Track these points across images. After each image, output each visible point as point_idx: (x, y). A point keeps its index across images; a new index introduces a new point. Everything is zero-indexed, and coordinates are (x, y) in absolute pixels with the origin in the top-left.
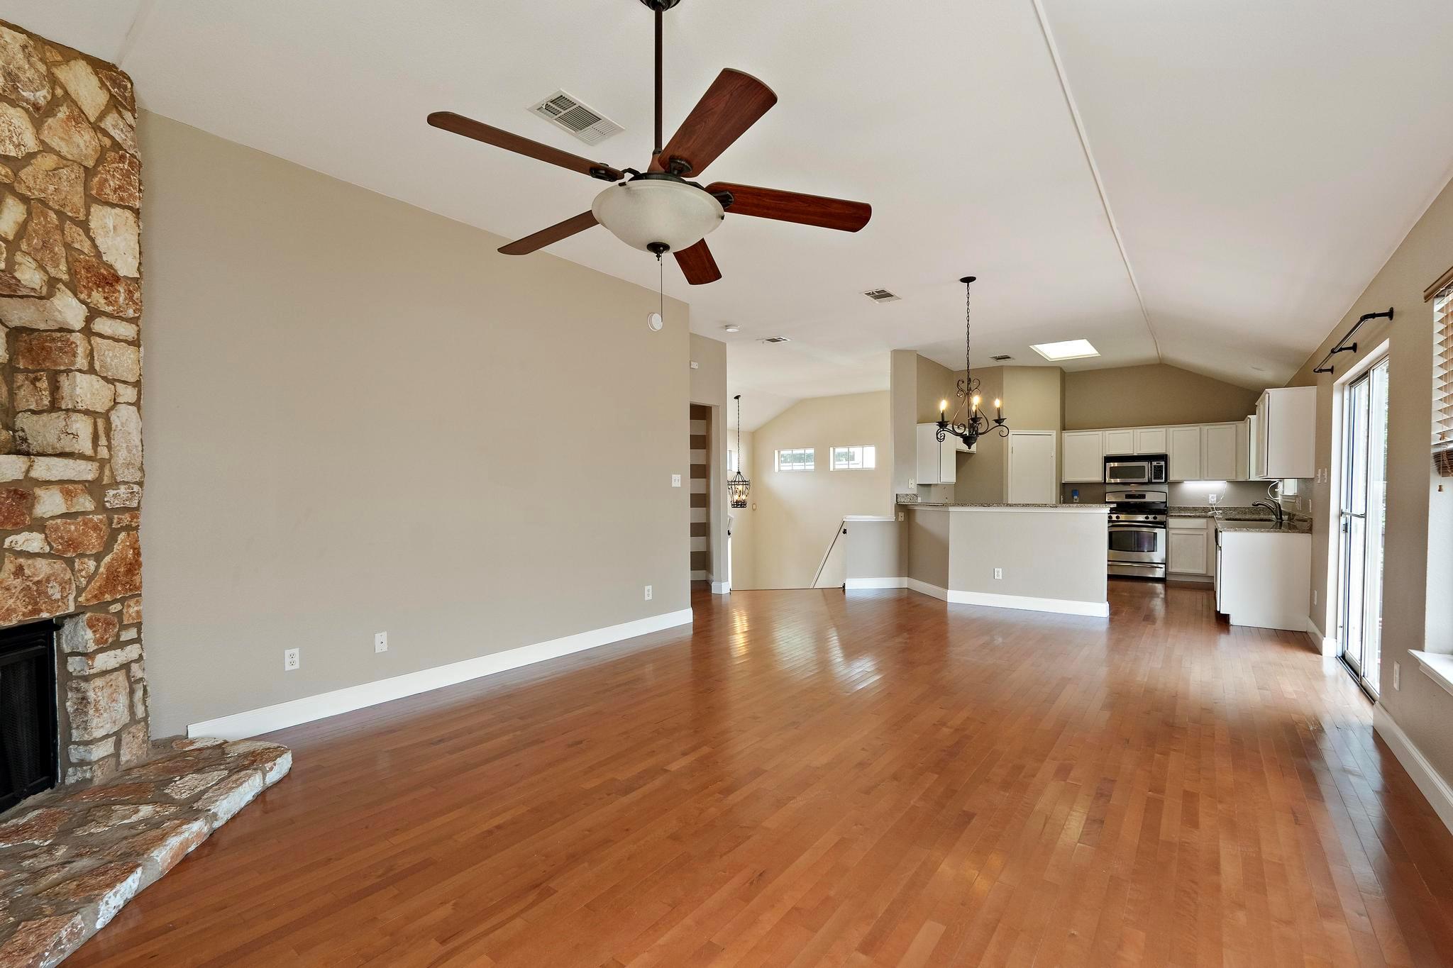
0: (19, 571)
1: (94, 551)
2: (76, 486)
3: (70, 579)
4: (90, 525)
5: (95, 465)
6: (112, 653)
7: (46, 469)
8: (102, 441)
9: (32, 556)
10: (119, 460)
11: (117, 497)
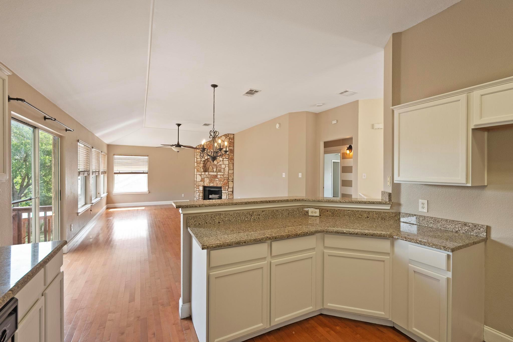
2: (221, 175)
3: (220, 183)
5: (223, 173)
6: (224, 191)
7: (218, 173)
8: (224, 171)
9: (217, 181)
10: (225, 173)
11: (225, 176)
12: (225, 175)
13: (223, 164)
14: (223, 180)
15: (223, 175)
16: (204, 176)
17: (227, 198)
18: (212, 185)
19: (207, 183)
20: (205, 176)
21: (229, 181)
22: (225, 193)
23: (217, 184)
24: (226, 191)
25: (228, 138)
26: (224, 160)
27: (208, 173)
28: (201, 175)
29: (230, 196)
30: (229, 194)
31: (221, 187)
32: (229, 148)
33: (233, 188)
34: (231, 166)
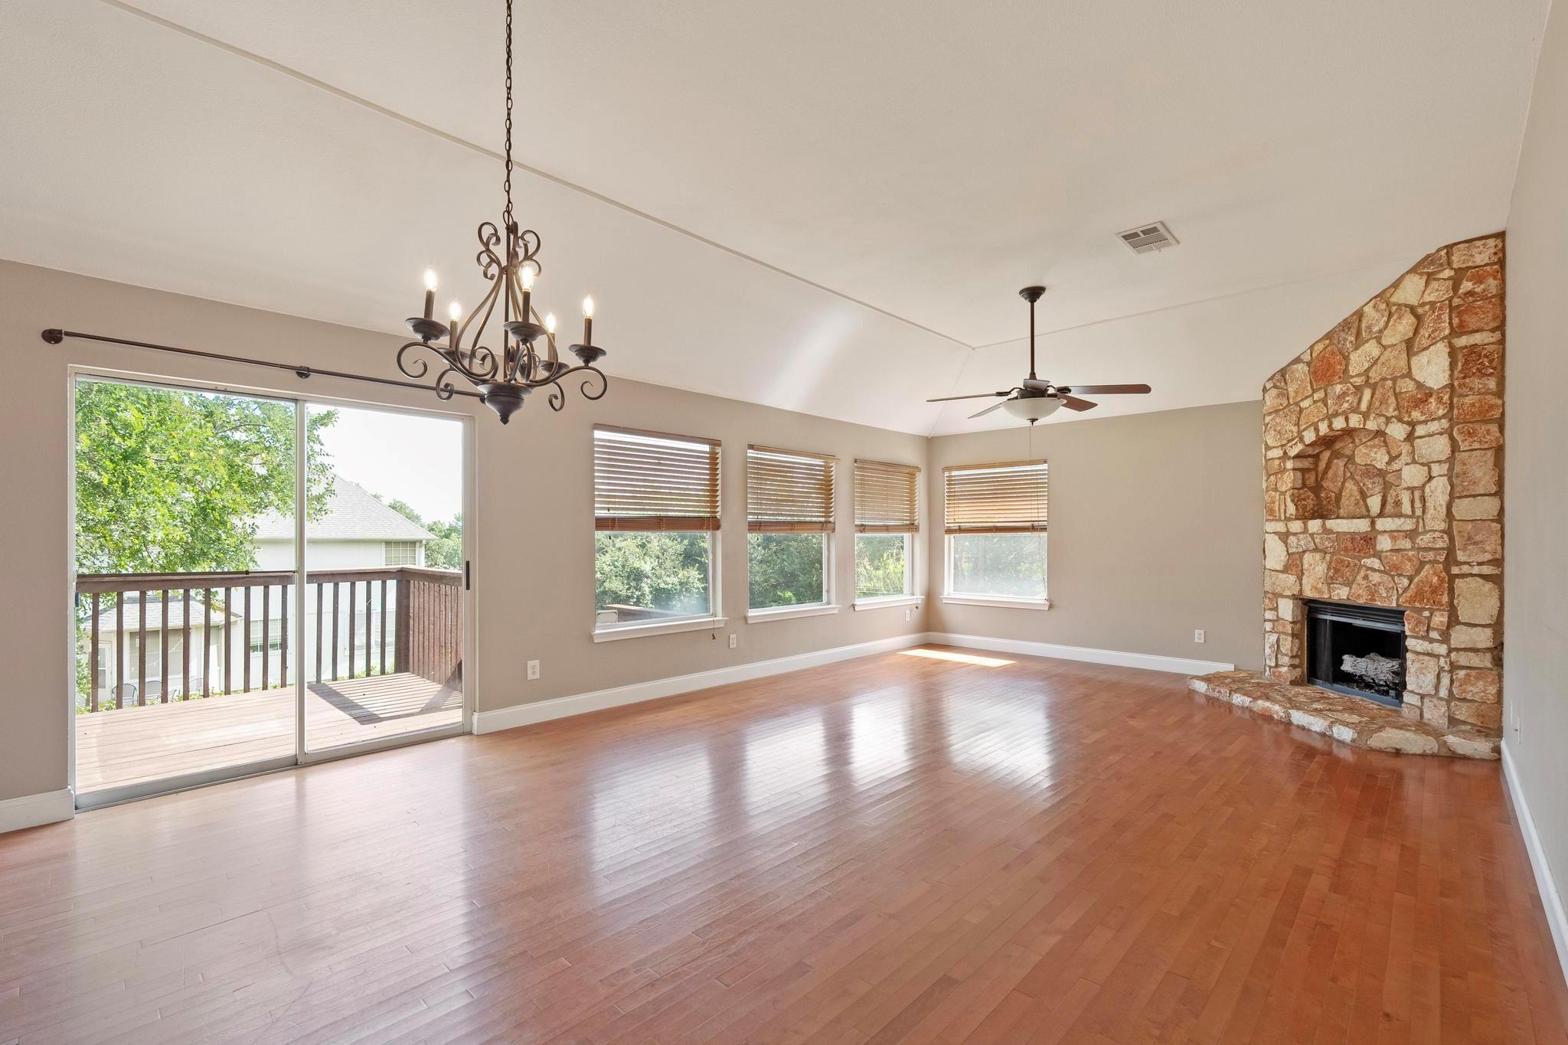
0: (1366, 577)
1: (1408, 574)
2: (1400, 533)
3: (1393, 587)
4: (1406, 557)
5: (1414, 520)
6: (1421, 642)
7: (1382, 524)
8: (1418, 504)
9: (1374, 570)
10: (1428, 516)
11: (1424, 540)
12: (1426, 532)
13: (1414, 462)
14: (1408, 568)
15: (1411, 535)
16: (1302, 543)
17: (1443, 693)
18: (1341, 594)
19: (1314, 583)
20: (1305, 542)
21: (1463, 576)
22: (1429, 654)
23: (1373, 591)
24: (1436, 645)
25: (1447, 273)
26: (1420, 430)
27: (1324, 525)
28: (1284, 537)
29: (1467, 680)
30: (1454, 667)
31: (1402, 613)
32: (1451, 345)
33: (1497, 626)
34: (1481, 472)
